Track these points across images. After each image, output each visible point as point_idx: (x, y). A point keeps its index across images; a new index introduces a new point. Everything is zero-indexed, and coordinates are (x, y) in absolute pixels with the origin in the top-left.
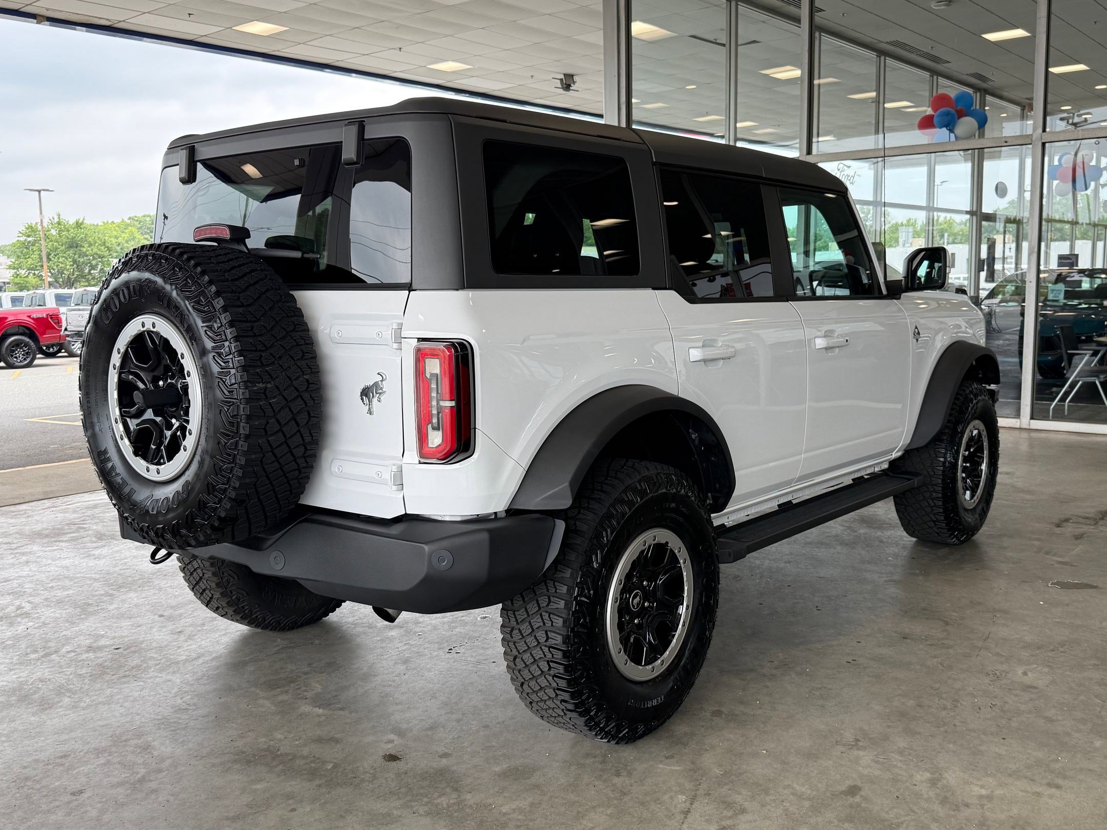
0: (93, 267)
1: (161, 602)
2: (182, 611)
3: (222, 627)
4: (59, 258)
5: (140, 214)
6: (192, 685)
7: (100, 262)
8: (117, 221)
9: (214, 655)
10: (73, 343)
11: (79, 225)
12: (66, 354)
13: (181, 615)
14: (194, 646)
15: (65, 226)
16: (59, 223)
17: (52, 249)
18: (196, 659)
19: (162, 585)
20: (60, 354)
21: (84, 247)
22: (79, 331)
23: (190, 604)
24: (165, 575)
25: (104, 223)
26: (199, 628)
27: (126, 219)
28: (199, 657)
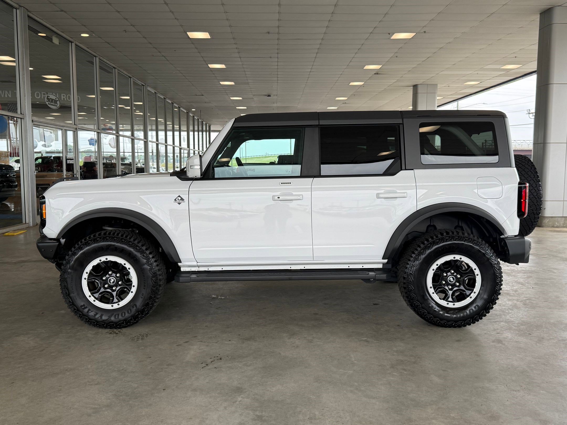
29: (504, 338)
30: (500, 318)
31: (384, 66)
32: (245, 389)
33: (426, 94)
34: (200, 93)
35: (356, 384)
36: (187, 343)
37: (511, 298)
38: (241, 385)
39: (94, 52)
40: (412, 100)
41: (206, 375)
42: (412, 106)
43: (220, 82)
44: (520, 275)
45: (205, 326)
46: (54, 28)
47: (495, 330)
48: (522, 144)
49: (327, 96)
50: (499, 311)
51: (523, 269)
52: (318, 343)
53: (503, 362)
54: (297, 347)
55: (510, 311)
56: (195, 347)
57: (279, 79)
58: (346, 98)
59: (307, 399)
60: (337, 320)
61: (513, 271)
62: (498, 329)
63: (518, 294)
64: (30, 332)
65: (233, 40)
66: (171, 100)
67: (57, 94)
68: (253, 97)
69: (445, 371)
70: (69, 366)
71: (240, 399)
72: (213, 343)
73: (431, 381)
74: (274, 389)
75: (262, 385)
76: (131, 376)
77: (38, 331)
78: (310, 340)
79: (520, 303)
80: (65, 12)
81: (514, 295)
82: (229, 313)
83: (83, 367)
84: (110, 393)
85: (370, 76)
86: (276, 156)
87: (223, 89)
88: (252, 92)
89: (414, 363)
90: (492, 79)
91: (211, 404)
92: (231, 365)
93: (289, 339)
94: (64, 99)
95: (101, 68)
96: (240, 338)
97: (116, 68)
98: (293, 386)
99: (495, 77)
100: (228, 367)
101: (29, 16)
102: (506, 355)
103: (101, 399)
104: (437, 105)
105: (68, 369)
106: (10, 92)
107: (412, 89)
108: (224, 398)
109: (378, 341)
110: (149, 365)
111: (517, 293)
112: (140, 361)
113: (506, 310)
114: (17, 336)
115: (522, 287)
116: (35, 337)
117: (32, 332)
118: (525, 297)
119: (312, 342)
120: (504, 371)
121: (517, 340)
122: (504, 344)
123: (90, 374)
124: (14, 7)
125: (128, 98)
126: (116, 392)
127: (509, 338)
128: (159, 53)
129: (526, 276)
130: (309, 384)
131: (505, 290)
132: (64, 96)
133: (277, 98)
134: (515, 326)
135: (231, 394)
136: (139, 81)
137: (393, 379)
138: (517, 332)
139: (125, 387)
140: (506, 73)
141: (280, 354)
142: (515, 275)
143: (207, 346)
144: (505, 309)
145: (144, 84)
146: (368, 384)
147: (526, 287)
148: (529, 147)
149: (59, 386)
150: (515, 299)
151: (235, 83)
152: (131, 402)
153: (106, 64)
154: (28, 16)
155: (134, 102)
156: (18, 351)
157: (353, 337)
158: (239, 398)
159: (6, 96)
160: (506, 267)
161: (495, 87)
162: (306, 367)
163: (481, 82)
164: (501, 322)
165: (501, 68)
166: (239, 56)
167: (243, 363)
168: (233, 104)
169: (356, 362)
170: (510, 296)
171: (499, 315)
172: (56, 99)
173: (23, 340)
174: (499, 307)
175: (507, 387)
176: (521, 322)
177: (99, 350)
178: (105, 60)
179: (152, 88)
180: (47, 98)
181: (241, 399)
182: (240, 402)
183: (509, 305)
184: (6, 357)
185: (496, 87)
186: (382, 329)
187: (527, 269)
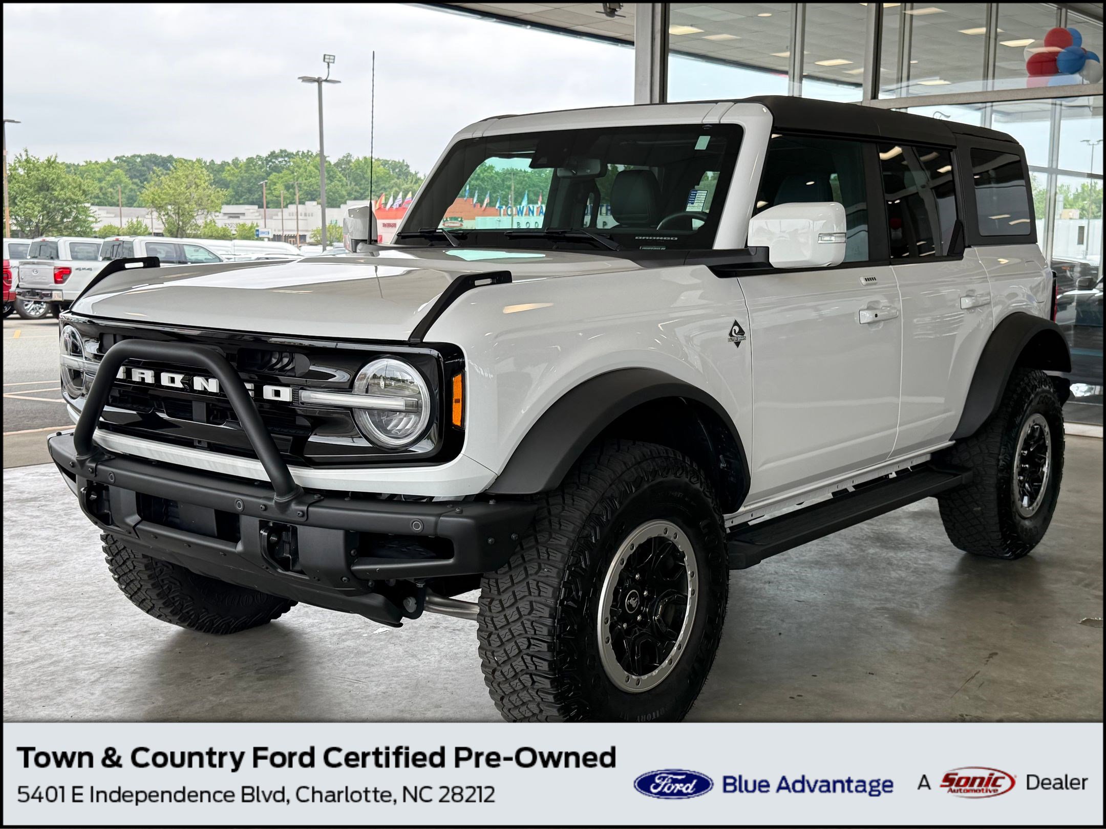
0: (66, 215)
1: (17, 598)
2: (37, 608)
3: (76, 629)
4: (26, 203)
5: (128, 154)
6: (18, 690)
7: (74, 208)
8: (102, 160)
9: (54, 659)
10: (27, 303)
11: (50, 163)
12: (18, 316)
13: (33, 613)
14: (37, 648)
15: (34, 164)
16: (27, 161)
17: (18, 191)
18: (33, 662)
19: (25, 579)
20: (11, 316)
21: (56, 190)
22: (32, 289)
23: (48, 601)
24: (33, 568)
25: (86, 162)
26: (49, 629)
27: (112, 160)
28: (36, 661)
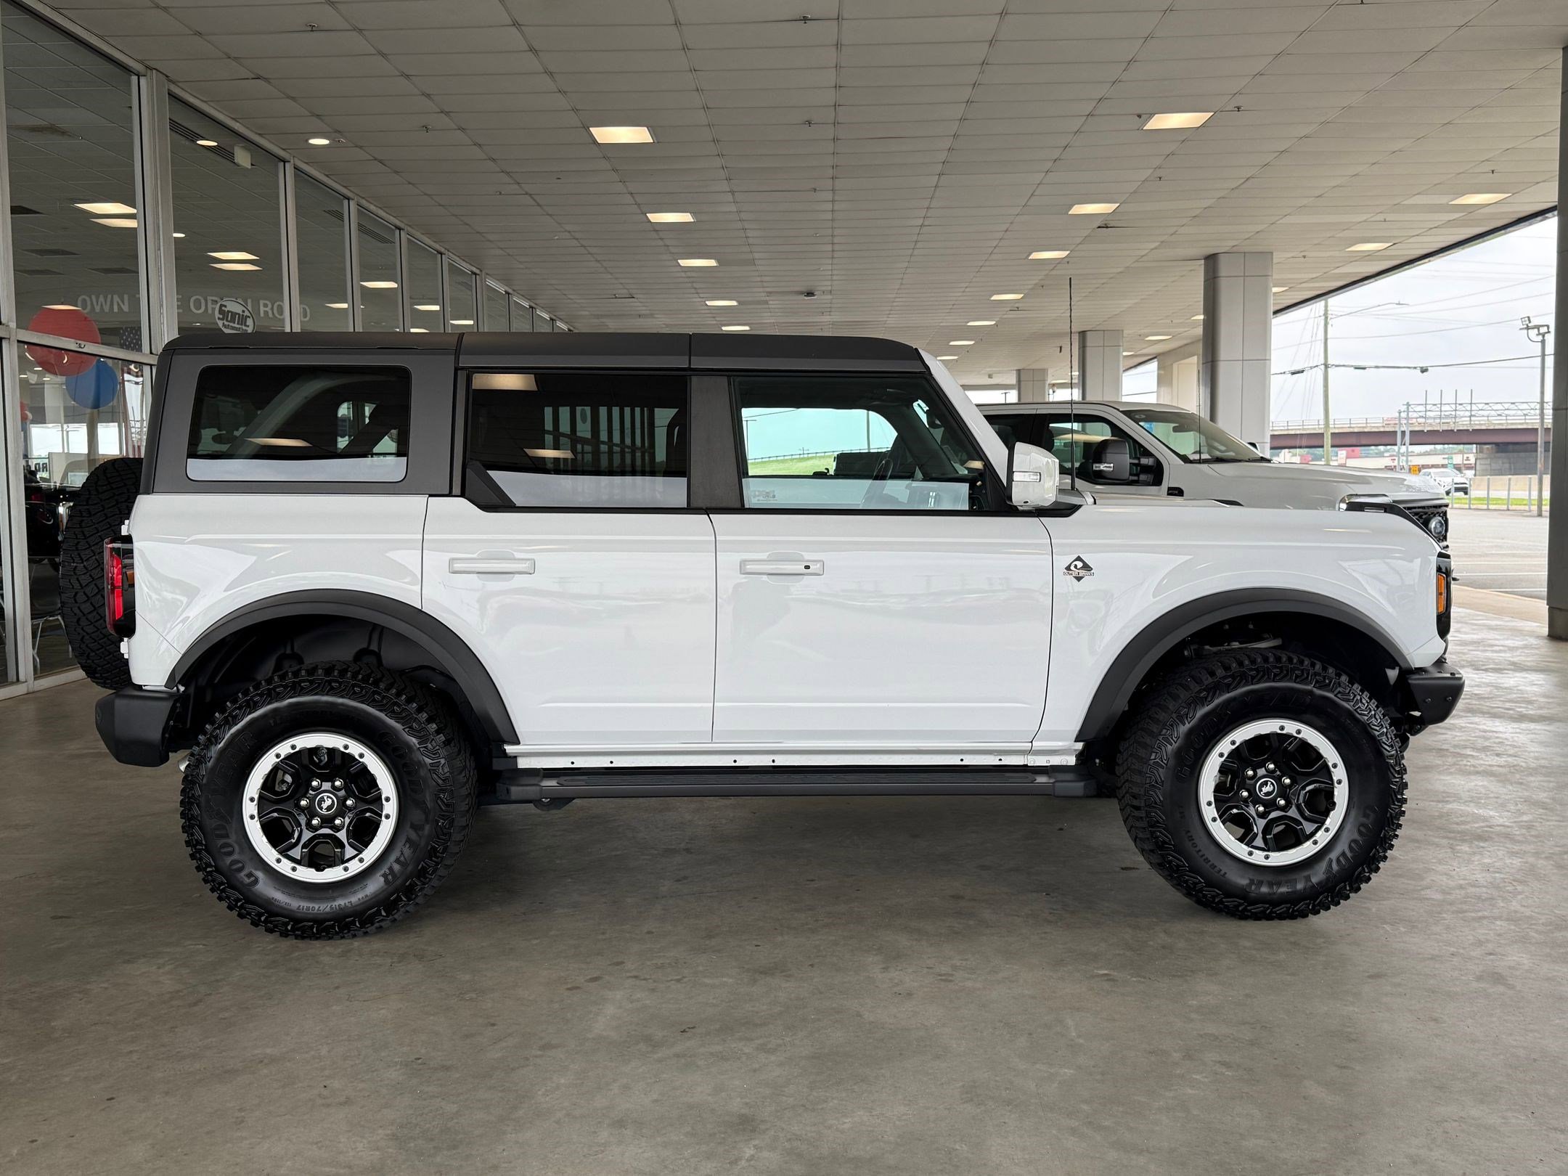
29: (1510, 968)
30: (1491, 907)
31: (1123, 205)
32: (762, 1121)
33: (1242, 278)
34: (625, 291)
35: (1085, 1107)
36: (596, 981)
37: (1516, 848)
38: (752, 1109)
39: (345, 187)
40: (1202, 296)
41: (651, 1078)
42: (1204, 314)
43: (679, 261)
44: (1534, 780)
45: (646, 931)
46: (238, 124)
47: (1480, 943)
48: (1507, 412)
49: (968, 290)
50: (1485, 887)
51: (1543, 762)
52: (969, 984)
53: (1515, 1040)
54: (910, 995)
55: (1520, 888)
56: (619, 995)
57: (836, 247)
58: (1019, 296)
59: (943, 1152)
60: (1018, 916)
61: (1516, 770)
62: (1488, 941)
63: (1536, 836)
64: (165, 950)
65: (712, 144)
66: (549, 312)
67: (249, 301)
68: (768, 298)
69: (1344, 1067)
70: (268, 1051)
71: (749, 1152)
72: (668, 981)
73: (1304, 1097)
74: (845, 1123)
75: (813, 1110)
76: (439, 1080)
77: (185, 946)
78: (944, 975)
79: (1545, 863)
80: (266, 80)
81: (1524, 839)
82: (710, 894)
83: (307, 1053)
84: (380, 1131)
85: (1086, 233)
86: (829, 457)
87: (686, 280)
88: (765, 284)
89: (1252, 1043)
90: (1425, 234)
91: (666, 1167)
92: (720, 1048)
93: (884, 972)
94: (266, 313)
95: (361, 228)
96: (744, 968)
97: (403, 229)
98: (903, 1115)
99: (1435, 227)
100: (711, 1054)
101: (171, 95)
102: (1522, 1018)
103: (356, 1148)
104: (1272, 309)
105: (265, 1057)
106: (126, 297)
107: (1203, 266)
108: (704, 1148)
109: (1143, 980)
110: (492, 1047)
111: (1533, 833)
112: (467, 1036)
113: (1506, 884)
114: (128, 962)
115: (1546, 815)
116: (177, 963)
117: (168, 950)
118: (1559, 846)
119: (951, 981)
120: (1521, 1069)
121: (1550, 975)
122: (1512, 987)
123: (327, 1073)
124: (132, 70)
125: (436, 308)
126: (397, 1129)
127: (1526, 967)
128: (516, 186)
129: (1554, 784)
130: (948, 1109)
131: (1498, 826)
132: (266, 306)
133: (832, 299)
134: (1537, 931)
135: (723, 1136)
136: (465, 263)
137: (1194, 1092)
138: (1548, 951)
139: (422, 1114)
140: (1464, 218)
141: (859, 1015)
142: (1521, 781)
143: (653, 990)
144: (1505, 882)
145: (478, 272)
146: (1121, 1109)
147: (1557, 815)
148: (1527, 421)
149: (238, 1108)
150: (1529, 852)
151: (718, 261)
152: (438, 1159)
153: (377, 218)
154: (169, 94)
155: (451, 320)
156: (131, 1004)
157: (1070, 967)
158: (747, 1150)
159: (116, 309)
160: (1493, 757)
161: (1435, 255)
162: (938, 1057)
163: (1394, 244)
164: (1496, 919)
165: (1451, 203)
166: (728, 190)
167: (756, 1041)
168: (714, 317)
169: (1081, 1041)
170: (1514, 841)
171: (1486, 899)
172: (243, 311)
173: (145, 973)
174: (1484, 875)
175: (1536, 1118)
176: (1553, 918)
177: (351, 1001)
178: (372, 208)
179: (498, 280)
180: (221, 312)
181: (752, 1152)
182: (751, 1160)
183: (1513, 868)
184: (97, 1024)
185: (1437, 256)
186: (1151, 943)
187: (1554, 763)
